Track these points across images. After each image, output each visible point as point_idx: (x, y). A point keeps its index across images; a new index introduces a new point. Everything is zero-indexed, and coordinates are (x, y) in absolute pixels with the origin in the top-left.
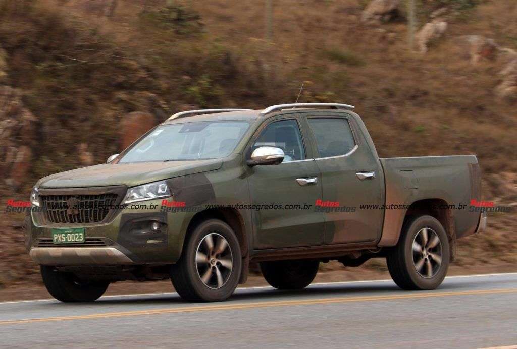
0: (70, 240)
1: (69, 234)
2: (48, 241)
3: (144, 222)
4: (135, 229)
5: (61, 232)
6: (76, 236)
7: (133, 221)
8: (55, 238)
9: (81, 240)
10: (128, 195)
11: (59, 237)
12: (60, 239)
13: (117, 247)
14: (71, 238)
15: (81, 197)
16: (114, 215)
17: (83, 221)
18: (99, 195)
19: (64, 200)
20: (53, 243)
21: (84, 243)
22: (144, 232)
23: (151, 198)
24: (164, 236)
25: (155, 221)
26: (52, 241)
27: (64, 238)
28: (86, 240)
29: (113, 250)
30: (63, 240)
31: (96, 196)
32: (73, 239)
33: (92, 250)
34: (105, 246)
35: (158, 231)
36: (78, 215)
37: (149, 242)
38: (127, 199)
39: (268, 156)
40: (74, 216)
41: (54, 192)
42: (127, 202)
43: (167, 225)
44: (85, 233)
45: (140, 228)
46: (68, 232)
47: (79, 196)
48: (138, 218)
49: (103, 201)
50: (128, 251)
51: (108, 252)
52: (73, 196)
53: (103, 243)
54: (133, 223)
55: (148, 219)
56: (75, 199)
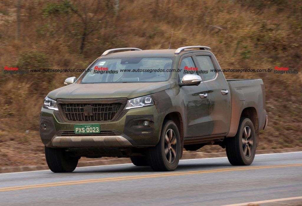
0: (88, 132)
1: (88, 128)
2: (69, 132)
3: (139, 120)
4: (134, 125)
5: (81, 127)
6: (93, 129)
7: (134, 120)
8: (76, 130)
9: (98, 131)
10: (128, 104)
11: (80, 130)
12: (80, 131)
13: (123, 136)
14: (89, 130)
15: (96, 105)
16: (120, 116)
17: (96, 119)
18: (108, 104)
19: (81, 107)
20: (74, 134)
21: (99, 134)
22: (140, 127)
23: (142, 106)
24: (152, 129)
25: (147, 120)
26: (74, 132)
27: (83, 130)
28: (101, 132)
29: (121, 138)
30: (83, 132)
31: (106, 104)
32: (91, 131)
33: (105, 137)
34: (115, 135)
35: (148, 126)
36: (92, 116)
37: (143, 133)
38: (128, 106)
39: (193, 80)
40: (89, 117)
41: (73, 101)
42: (127, 108)
43: (154, 123)
44: (100, 127)
45: (137, 125)
46: (87, 126)
47: (94, 104)
48: (136, 118)
49: (112, 108)
50: (130, 139)
51: (117, 139)
52: (89, 104)
53: (114, 133)
54: (134, 121)
55: (142, 119)
56: (90, 106)
